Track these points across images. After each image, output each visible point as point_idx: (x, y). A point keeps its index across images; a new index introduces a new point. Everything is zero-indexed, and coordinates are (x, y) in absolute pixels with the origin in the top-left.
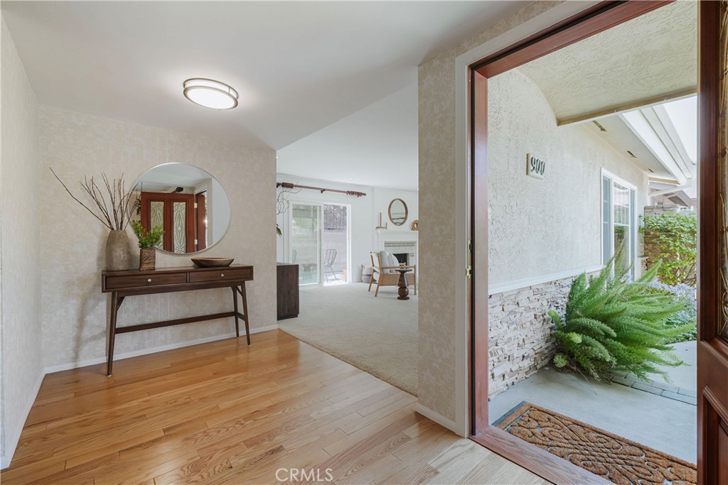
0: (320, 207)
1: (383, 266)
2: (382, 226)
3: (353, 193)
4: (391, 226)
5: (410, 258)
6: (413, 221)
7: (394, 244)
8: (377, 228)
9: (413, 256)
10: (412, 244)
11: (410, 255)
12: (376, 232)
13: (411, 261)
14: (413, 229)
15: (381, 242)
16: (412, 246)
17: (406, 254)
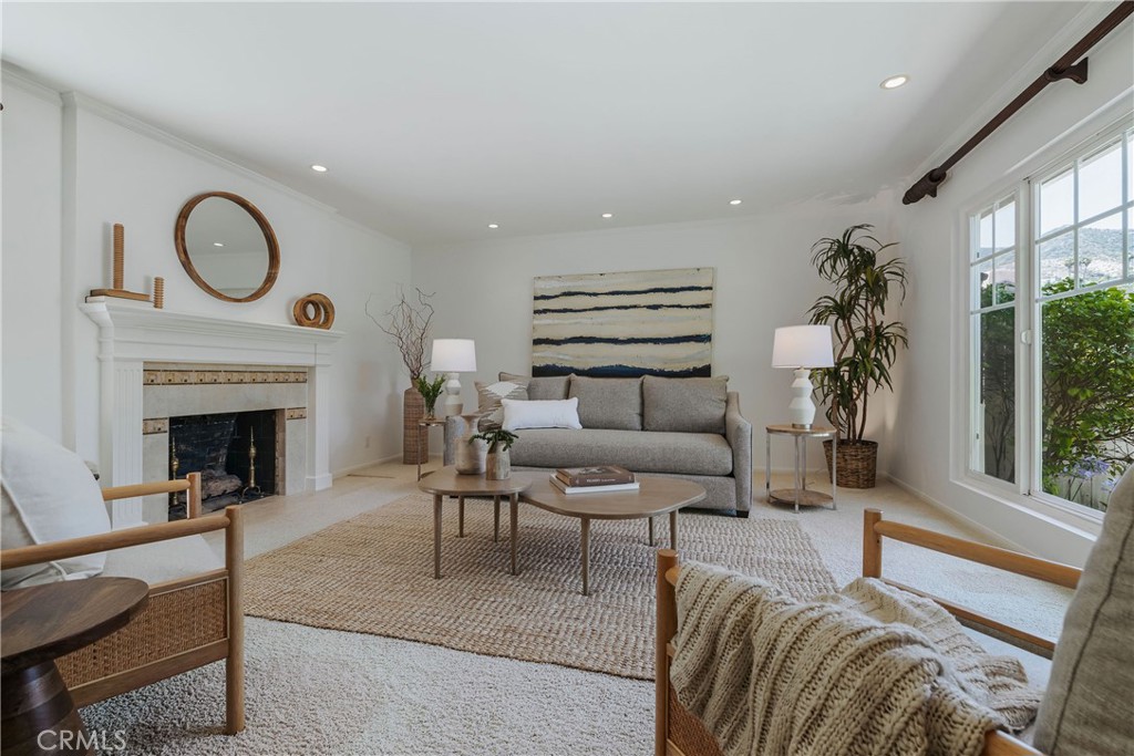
2: (129, 285)
5: (291, 425)
7: (210, 375)
8: (93, 293)
9: (301, 417)
10: (300, 376)
11: (287, 414)
12: (87, 315)
13: (291, 436)
14: (300, 318)
15: (116, 359)
16: (297, 381)
17: (272, 413)
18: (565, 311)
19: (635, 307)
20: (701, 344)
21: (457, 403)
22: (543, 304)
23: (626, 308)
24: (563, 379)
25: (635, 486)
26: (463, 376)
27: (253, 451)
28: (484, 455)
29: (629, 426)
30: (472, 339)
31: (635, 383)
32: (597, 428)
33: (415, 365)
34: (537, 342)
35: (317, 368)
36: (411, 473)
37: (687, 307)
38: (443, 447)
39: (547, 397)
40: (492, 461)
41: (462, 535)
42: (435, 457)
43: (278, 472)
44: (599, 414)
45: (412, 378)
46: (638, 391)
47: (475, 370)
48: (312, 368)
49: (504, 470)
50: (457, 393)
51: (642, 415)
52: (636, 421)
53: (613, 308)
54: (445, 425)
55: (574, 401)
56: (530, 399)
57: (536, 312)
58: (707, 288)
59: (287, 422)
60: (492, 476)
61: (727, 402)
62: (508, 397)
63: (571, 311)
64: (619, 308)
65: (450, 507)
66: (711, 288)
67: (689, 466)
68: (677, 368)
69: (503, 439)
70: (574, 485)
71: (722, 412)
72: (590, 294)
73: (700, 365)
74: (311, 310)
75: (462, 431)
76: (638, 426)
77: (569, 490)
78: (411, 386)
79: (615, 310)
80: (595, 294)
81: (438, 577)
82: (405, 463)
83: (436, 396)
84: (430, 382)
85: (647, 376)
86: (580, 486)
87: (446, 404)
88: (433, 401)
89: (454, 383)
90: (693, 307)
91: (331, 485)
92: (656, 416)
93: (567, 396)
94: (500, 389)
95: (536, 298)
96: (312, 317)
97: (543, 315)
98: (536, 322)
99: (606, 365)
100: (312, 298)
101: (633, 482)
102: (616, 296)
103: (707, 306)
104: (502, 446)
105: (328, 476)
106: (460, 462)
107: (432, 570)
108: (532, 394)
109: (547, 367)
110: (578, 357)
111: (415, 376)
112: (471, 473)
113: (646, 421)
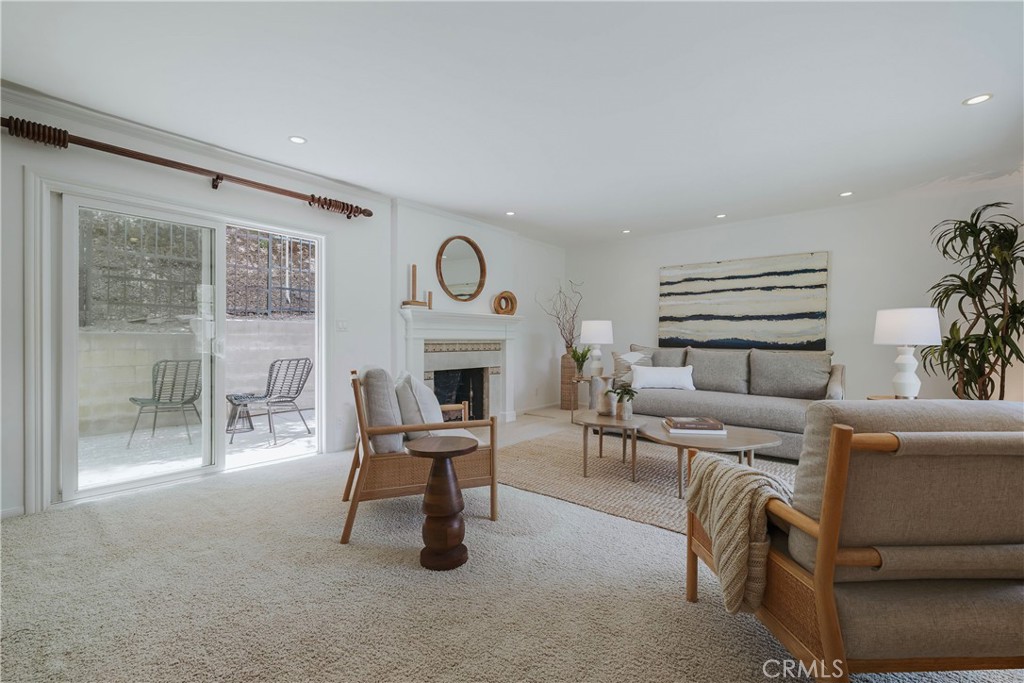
0: (212, 231)
1: (376, 427)
2: (419, 298)
3: (328, 204)
4: (442, 302)
5: (492, 378)
6: (498, 292)
7: (452, 346)
8: (404, 303)
9: (498, 373)
10: (496, 346)
11: (490, 371)
12: (402, 315)
13: (492, 385)
14: (498, 310)
15: (415, 339)
16: (496, 350)
17: (482, 369)
18: (686, 294)
19: (749, 289)
20: (816, 320)
21: (600, 366)
22: (667, 289)
23: (741, 290)
24: (681, 351)
25: (724, 432)
26: (603, 347)
27: (471, 393)
28: (615, 404)
29: (736, 390)
30: (609, 320)
31: (742, 354)
32: (709, 390)
33: (569, 337)
34: (663, 319)
35: (507, 341)
36: (567, 415)
37: (801, 288)
38: (589, 399)
39: (667, 365)
40: (620, 408)
41: (601, 456)
42: (583, 406)
43: (485, 408)
44: (710, 379)
45: (567, 347)
46: (745, 362)
47: (611, 342)
48: (504, 341)
49: (628, 414)
50: (599, 360)
51: (749, 381)
52: (743, 386)
53: (729, 290)
54: (590, 382)
55: (689, 369)
56: (654, 365)
57: (661, 295)
58: (820, 270)
59: (490, 376)
60: (620, 417)
61: (831, 374)
62: (637, 364)
63: (691, 293)
64: (734, 290)
65: (593, 440)
66: (825, 270)
67: (783, 425)
68: (790, 341)
69: (627, 393)
70: (677, 428)
71: (825, 382)
72: (708, 280)
73: (814, 339)
74: (503, 302)
75: (602, 387)
76: (745, 390)
77: (672, 431)
78: (566, 353)
79: (731, 292)
80: (713, 279)
81: (585, 476)
82: (562, 408)
83: (584, 361)
84: (580, 351)
85: (754, 350)
86: (680, 428)
87: (591, 367)
88: (582, 365)
89: (596, 352)
90: (806, 287)
91: (514, 419)
92: (759, 382)
93: (684, 364)
94: (631, 358)
95: (662, 284)
96: (504, 307)
97: (667, 298)
98: (661, 303)
99: (722, 338)
100: (504, 295)
101: (722, 429)
102: (731, 281)
103: (821, 286)
104: (626, 398)
105: (514, 413)
106: (600, 407)
107: (582, 473)
108: (655, 362)
109: (671, 339)
110: (698, 331)
111: (569, 346)
112: (607, 414)
113: (752, 386)
